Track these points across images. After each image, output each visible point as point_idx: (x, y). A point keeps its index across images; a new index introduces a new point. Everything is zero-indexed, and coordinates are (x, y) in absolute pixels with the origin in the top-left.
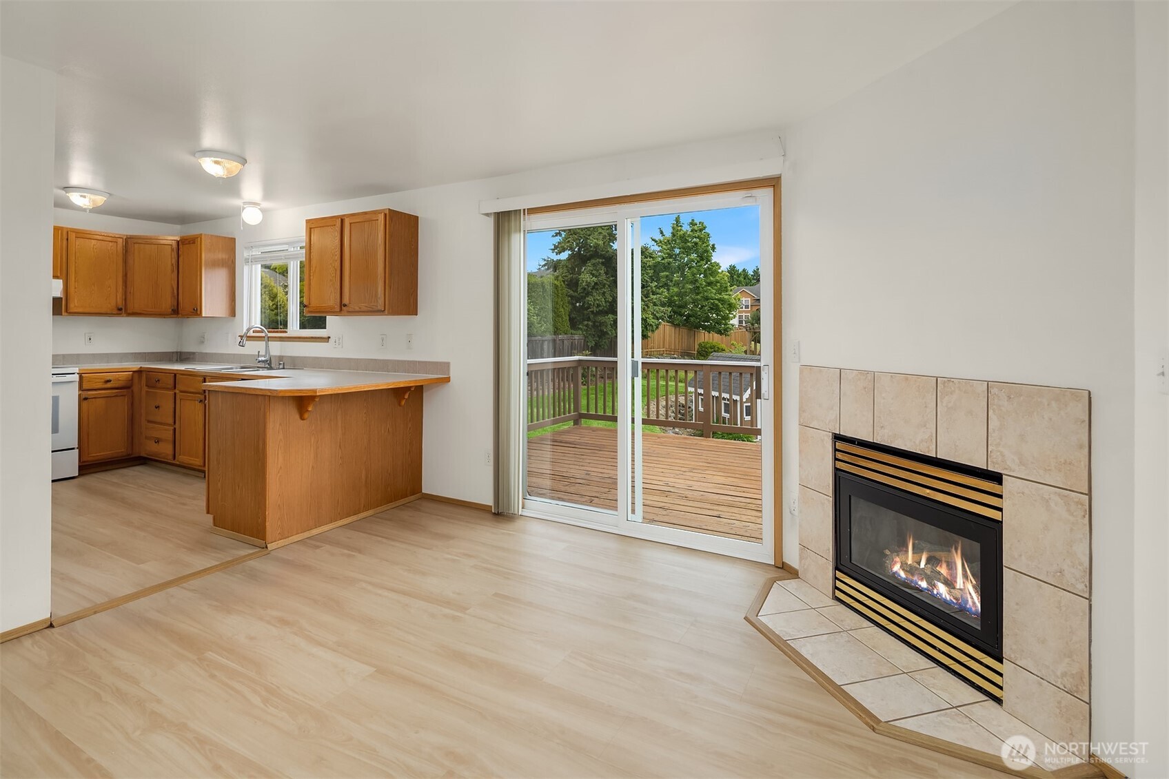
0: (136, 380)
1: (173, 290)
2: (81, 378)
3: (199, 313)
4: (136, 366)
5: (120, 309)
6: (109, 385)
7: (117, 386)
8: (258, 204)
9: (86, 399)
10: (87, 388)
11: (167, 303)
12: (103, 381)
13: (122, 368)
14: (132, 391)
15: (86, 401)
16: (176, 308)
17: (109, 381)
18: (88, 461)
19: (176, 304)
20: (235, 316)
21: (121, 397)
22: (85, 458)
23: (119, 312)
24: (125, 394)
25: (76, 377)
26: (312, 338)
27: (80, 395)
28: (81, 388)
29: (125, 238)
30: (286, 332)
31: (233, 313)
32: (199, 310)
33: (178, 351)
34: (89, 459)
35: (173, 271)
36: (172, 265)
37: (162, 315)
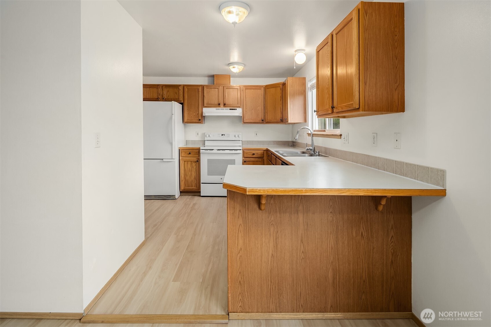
0: (265, 155)
1: (281, 110)
2: (244, 152)
3: (287, 121)
4: (264, 147)
5: (263, 120)
6: (254, 156)
7: (257, 156)
8: (304, 50)
9: (245, 162)
10: (246, 157)
11: (279, 117)
12: (252, 154)
13: (259, 148)
14: (264, 159)
16: (282, 119)
17: (254, 154)
19: (282, 116)
20: (306, 122)
21: (259, 162)
23: (262, 122)
24: (260, 161)
25: (241, 152)
26: (333, 135)
27: (243, 160)
28: (244, 157)
29: (264, 87)
30: (325, 131)
31: (305, 120)
32: (287, 119)
33: (291, 140)
35: (281, 100)
37: (277, 122)
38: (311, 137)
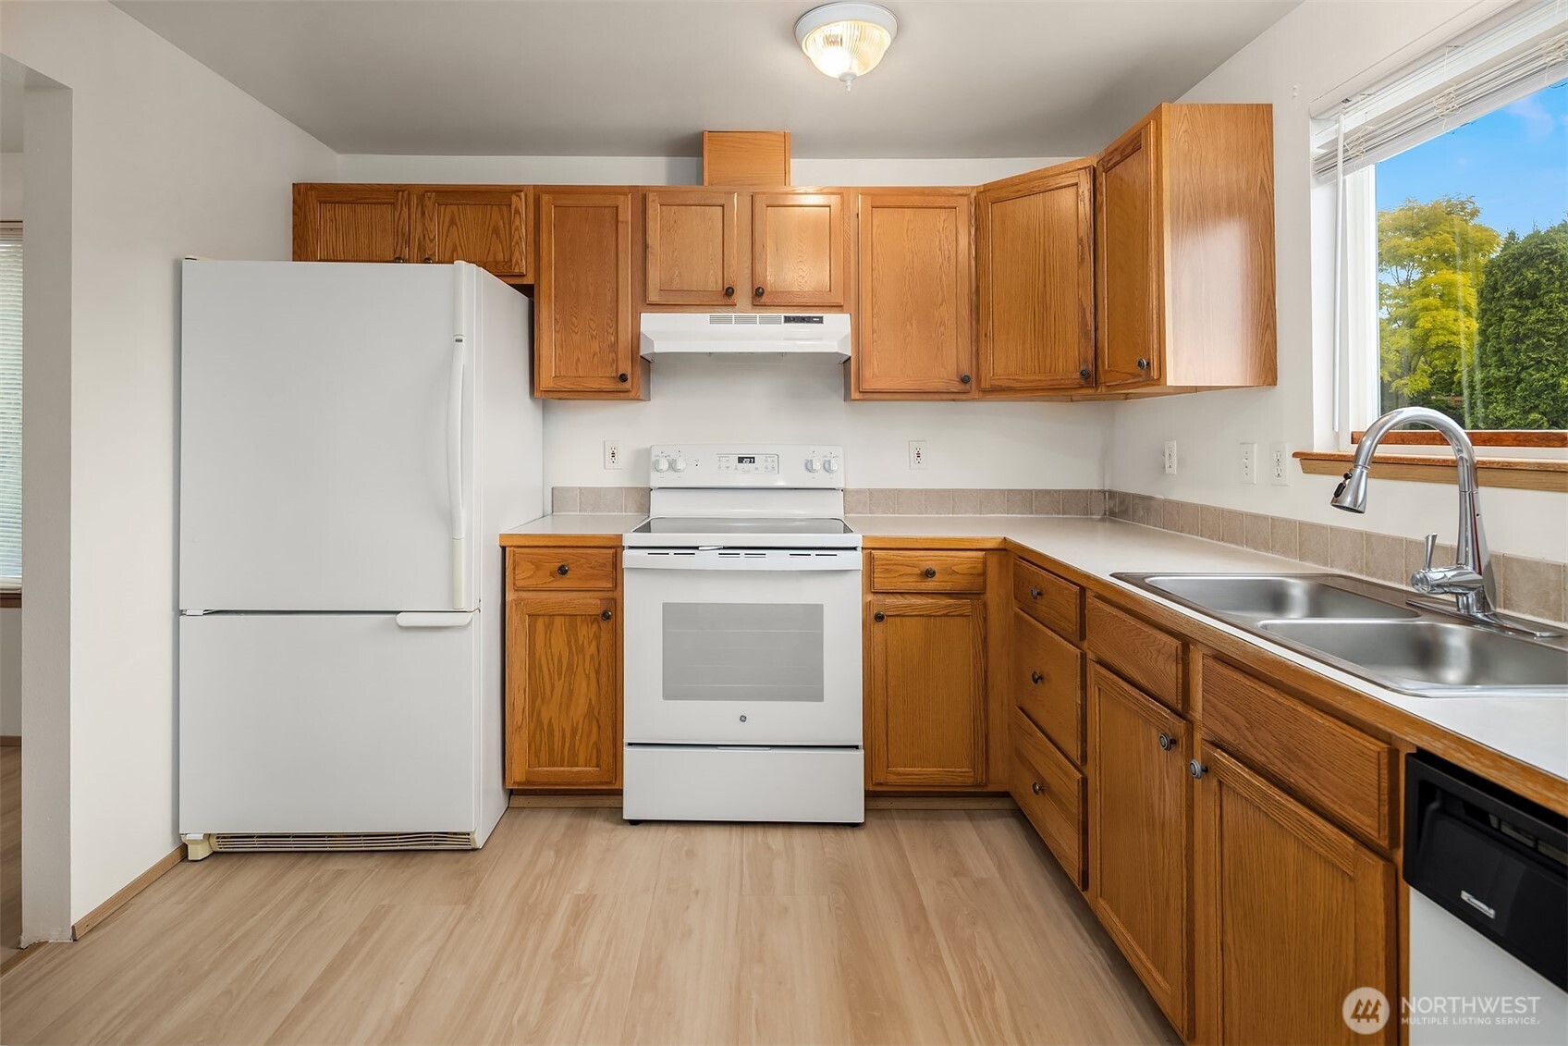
0: (993, 577)
1: (1084, 315)
2: (870, 561)
3: (1155, 374)
5: (965, 380)
6: (930, 585)
7: (948, 587)
9: (879, 618)
10: (884, 588)
11: (1069, 356)
12: (917, 571)
13: (959, 540)
14: (984, 605)
15: (880, 625)
16: (1091, 367)
17: (929, 574)
18: (886, 784)
19: (1091, 354)
20: (1277, 381)
21: (959, 621)
22: (880, 777)
23: (963, 388)
24: (967, 611)
25: (855, 560)
27: (867, 607)
28: (870, 586)
29: (973, 195)
31: (1267, 369)
32: (1155, 364)
33: (1107, 488)
34: (892, 779)
35: (1083, 259)
36: (1080, 241)
37: (1057, 390)
38: (1455, 489)
